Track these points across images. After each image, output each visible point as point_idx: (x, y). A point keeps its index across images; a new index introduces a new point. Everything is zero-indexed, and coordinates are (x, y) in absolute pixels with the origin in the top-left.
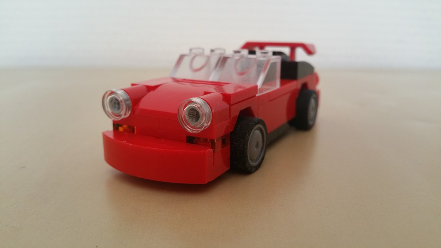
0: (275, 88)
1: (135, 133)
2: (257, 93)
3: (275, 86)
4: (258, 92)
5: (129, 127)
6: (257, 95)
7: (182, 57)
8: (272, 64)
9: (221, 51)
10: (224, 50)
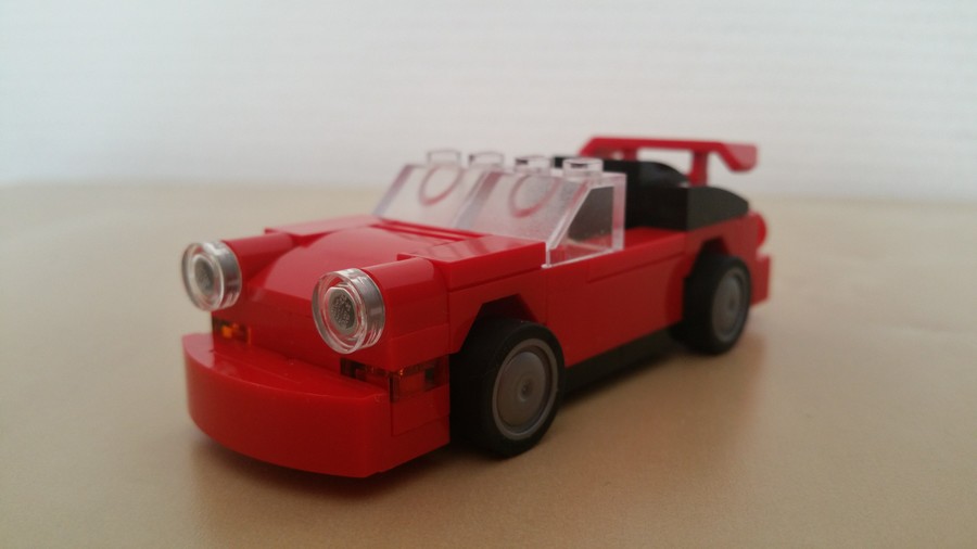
0: (609, 251)
1: (249, 342)
2: (544, 263)
3: (609, 244)
4: (548, 258)
5: (243, 328)
6: (544, 266)
7: (407, 170)
8: (594, 192)
9: (496, 160)
10: (502, 156)
